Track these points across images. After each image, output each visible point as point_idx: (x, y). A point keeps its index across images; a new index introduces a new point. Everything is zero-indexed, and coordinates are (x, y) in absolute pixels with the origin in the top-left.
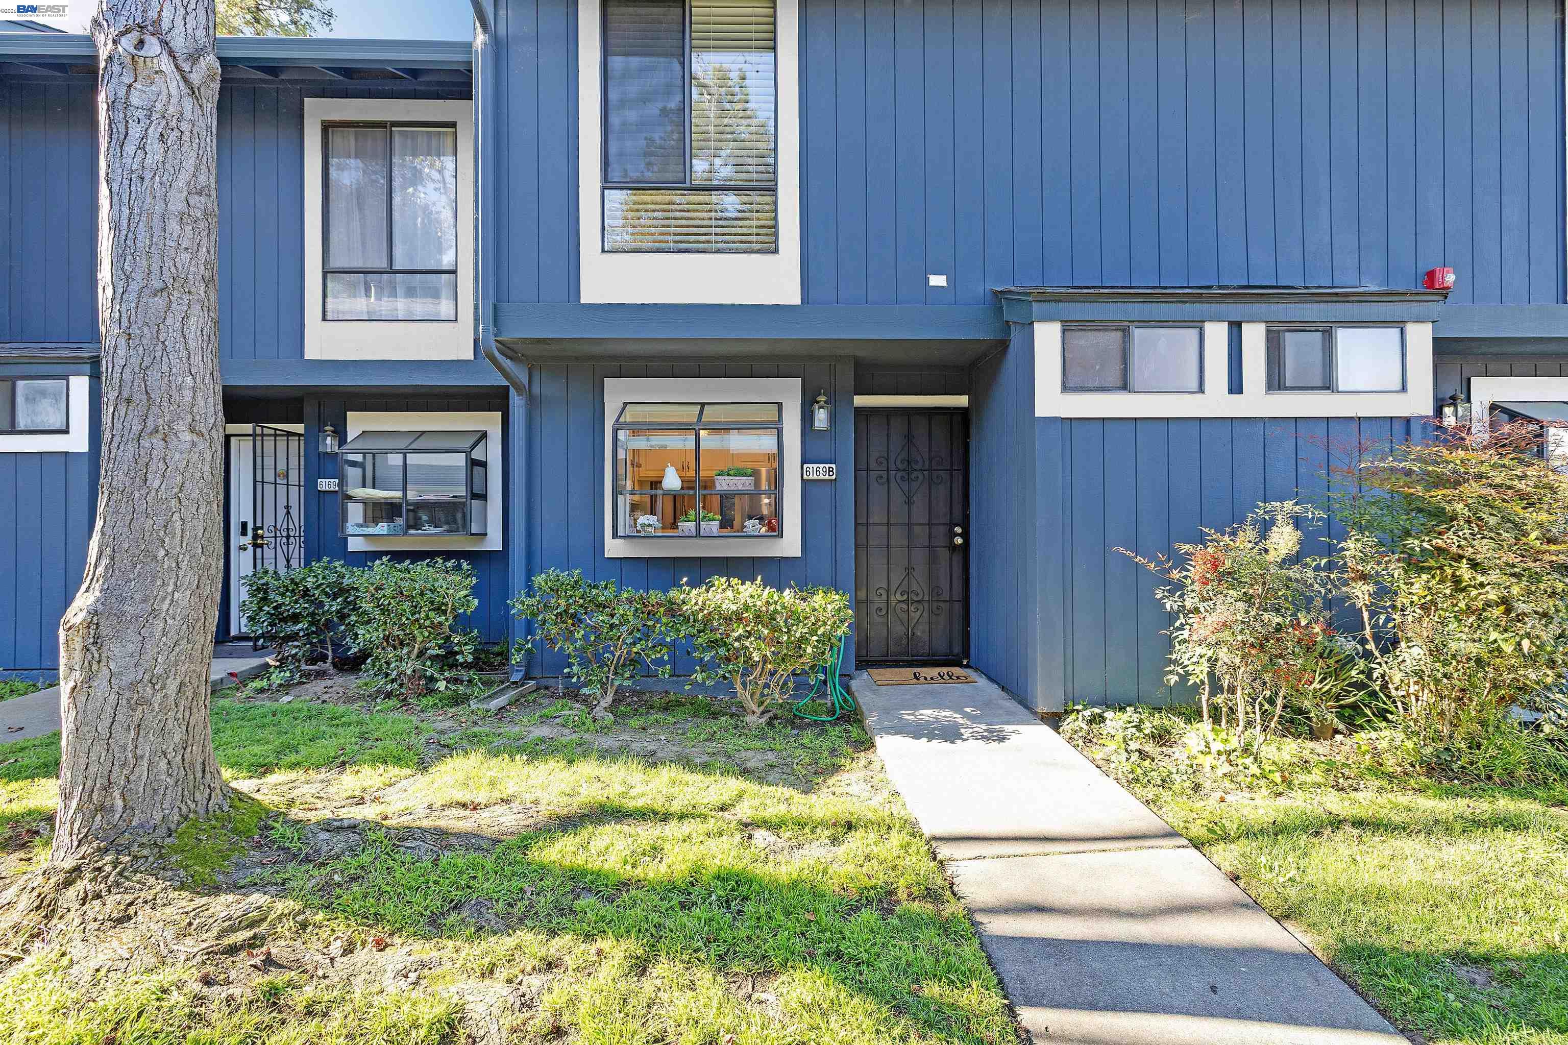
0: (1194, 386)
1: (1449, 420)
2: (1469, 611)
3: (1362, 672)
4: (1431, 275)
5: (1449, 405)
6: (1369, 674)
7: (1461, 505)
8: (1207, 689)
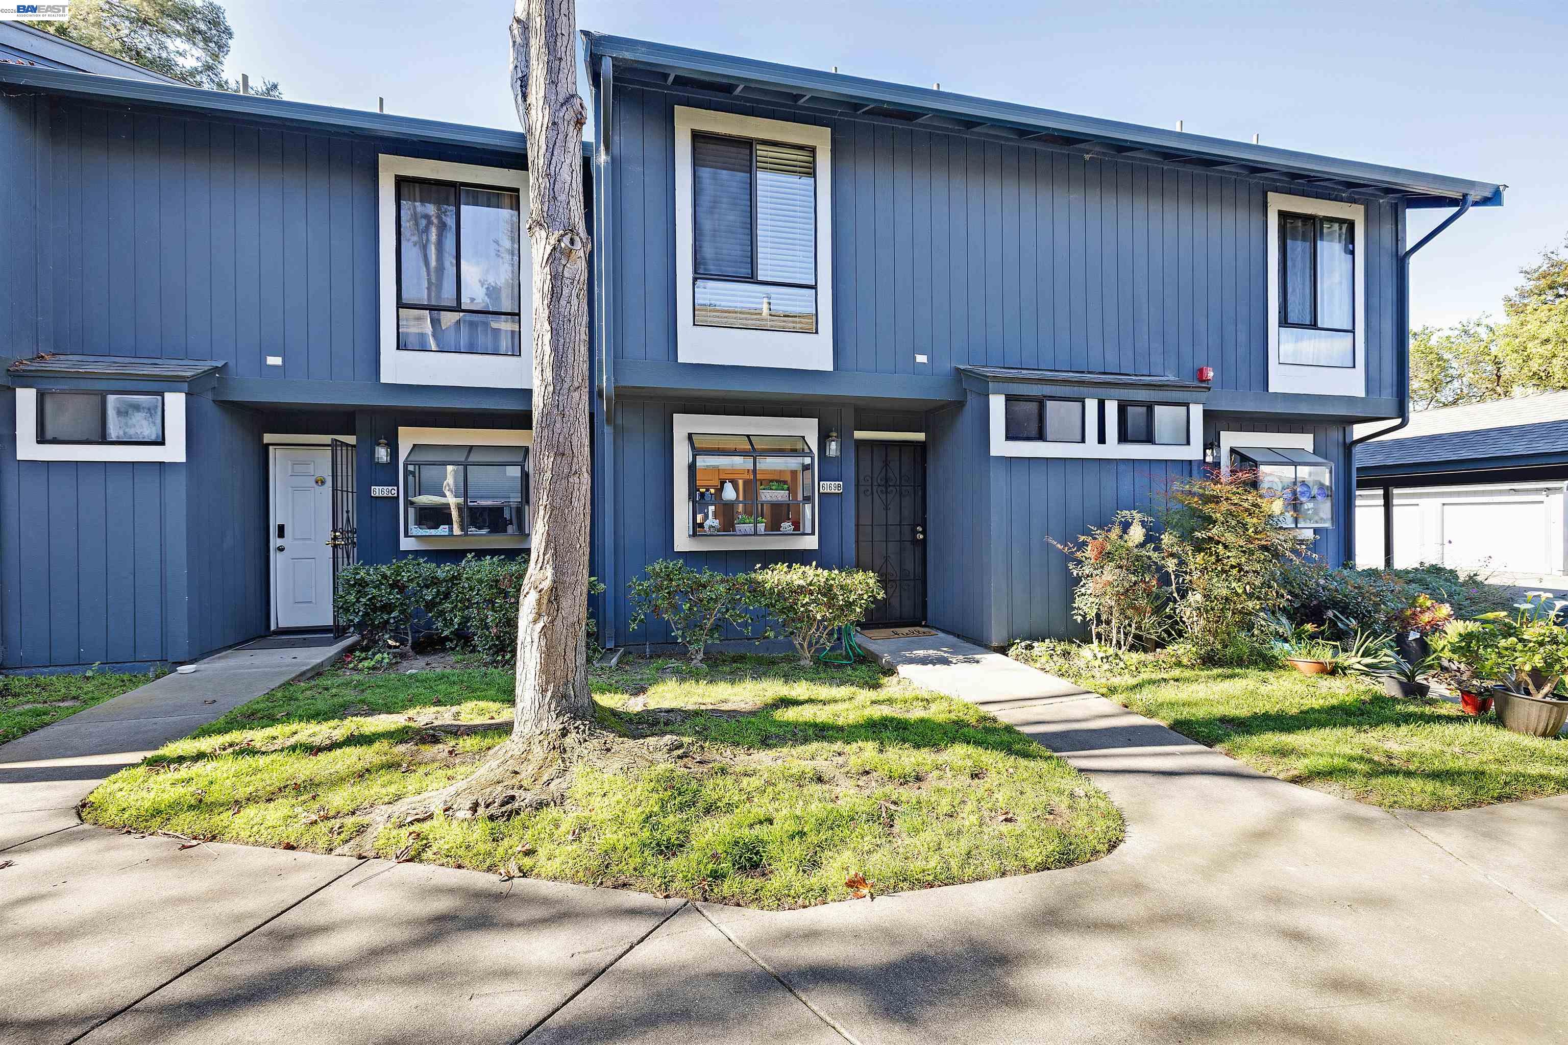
0: (1079, 438)
1: (1209, 459)
2: (1223, 571)
3: (1171, 609)
4: (1201, 371)
5: (1209, 449)
6: (1174, 609)
7: (1219, 515)
8: (1095, 622)
